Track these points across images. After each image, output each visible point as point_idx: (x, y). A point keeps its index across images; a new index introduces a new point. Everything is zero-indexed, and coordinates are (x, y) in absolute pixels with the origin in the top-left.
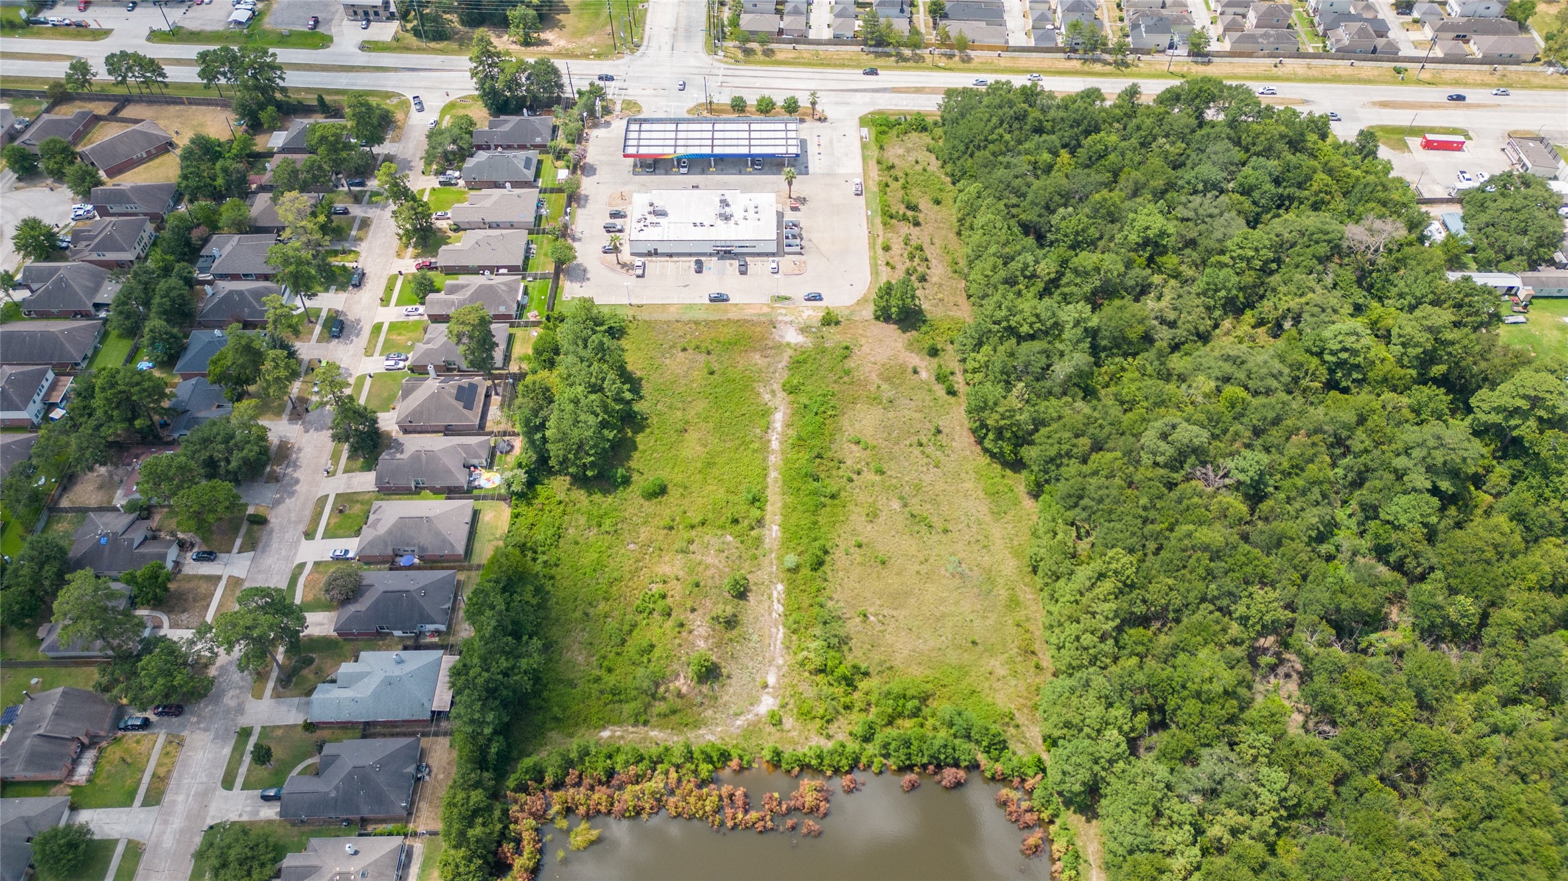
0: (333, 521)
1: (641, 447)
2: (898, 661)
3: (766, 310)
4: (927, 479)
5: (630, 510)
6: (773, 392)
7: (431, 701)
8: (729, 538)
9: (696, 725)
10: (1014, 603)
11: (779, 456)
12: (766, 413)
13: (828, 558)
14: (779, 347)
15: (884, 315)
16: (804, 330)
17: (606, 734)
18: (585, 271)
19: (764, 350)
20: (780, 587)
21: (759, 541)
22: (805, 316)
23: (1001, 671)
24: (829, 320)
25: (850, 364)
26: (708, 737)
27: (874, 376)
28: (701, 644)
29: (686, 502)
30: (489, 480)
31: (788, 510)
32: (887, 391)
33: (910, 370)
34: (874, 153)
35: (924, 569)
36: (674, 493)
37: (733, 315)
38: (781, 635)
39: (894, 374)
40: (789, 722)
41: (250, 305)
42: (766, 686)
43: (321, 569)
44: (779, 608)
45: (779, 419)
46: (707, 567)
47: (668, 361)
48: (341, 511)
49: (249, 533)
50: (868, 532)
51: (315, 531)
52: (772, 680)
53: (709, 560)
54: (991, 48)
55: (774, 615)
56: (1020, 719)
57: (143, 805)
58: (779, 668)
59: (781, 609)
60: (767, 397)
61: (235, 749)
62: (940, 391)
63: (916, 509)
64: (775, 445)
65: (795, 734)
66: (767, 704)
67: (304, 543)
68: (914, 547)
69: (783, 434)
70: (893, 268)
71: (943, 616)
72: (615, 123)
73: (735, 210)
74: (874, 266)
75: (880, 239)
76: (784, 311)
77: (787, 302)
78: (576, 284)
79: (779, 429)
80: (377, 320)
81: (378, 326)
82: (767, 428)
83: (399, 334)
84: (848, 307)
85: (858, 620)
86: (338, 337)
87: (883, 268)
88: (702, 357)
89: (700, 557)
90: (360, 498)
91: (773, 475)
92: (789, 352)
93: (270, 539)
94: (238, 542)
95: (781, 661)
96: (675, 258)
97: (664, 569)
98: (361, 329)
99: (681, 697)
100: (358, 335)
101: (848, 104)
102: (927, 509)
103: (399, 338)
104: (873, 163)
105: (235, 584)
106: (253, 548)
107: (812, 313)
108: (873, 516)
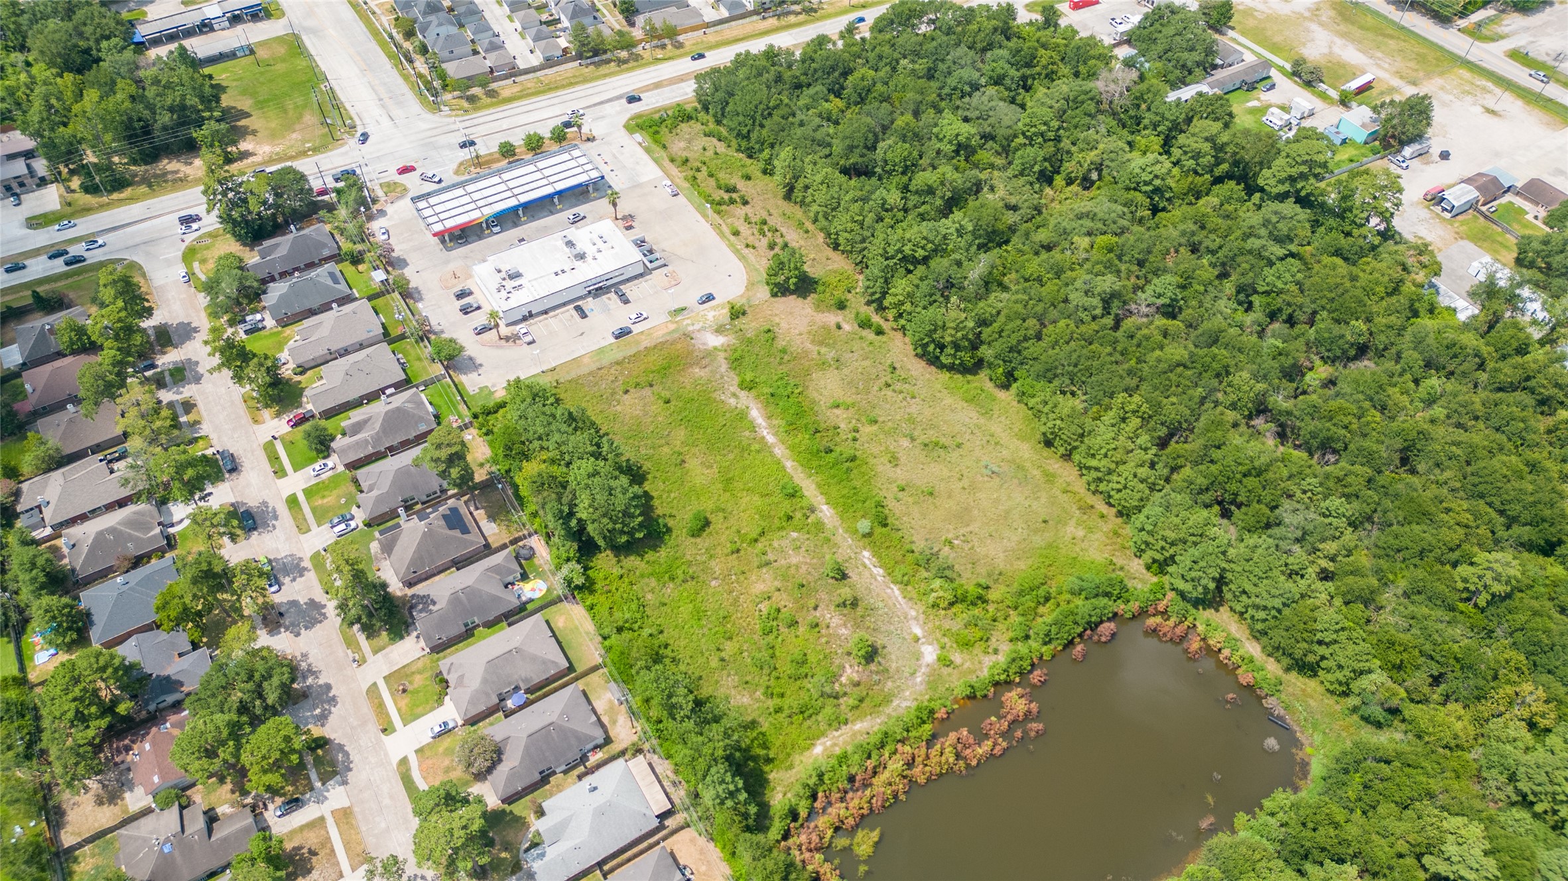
0: (403, 704)
1: (654, 494)
2: (1000, 564)
3: (672, 327)
4: (913, 410)
5: (689, 553)
6: (734, 395)
7: (648, 807)
8: (795, 535)
9: (887, 700)
10: (1050, 478)
11: (781, 446)
12: (742, 415)
13: (886, 511)
14: (710, 354)
15: (781, 290)
16: (720, 330)
17: (818, 749)
18: (473, 359)
19: (697, 363)
20: (866, 554)
21: (820, 526)
22: (710, 318)
23: (1080, 533)
24: (737, 313)
25: (781, 343)
26: (904, 704)
27: (809, 346)
28: (843, 631)
29: (732, 521)
30: (534, 589)
31: (824, 488)
32: (830, 354)
33: (833, 328)
34: (661, 153)
35: (965, 482)
36: (717, 520)
37: (646, 343)
38: (897, 592)
39: (823, 337)
40: (957, 658)
41: (131, 538)
42: (917, 640)
43: (428, 753)
44: (879, 571)
45: (756, 414)
46: (797, 567)
47: (619, 408)
48: (404, 691)
49: (318, 762)
50: (901, 475)
51: (390, 722)
52: (918, 631)
53: (794, 560)
54: (694, 29)
55: (879, 578)
56: (1119, 562)
58: (916, 619)
59: (881, 571)
60: (733, 401)
62: (869, 335)
63: (923, 439)
64: (770, 439)
65: (967, 664)
66: (930, 654)
67: (386, 739)
68: (945, 470)
69: (771, 426)
70: (754, 248)
71: (1008, 512)
72: (390, 209)
73: (580, 247)
74: (737, 252)
75: (724, 227)
76: (689, 321)
77: (685, 312)
78: (474, 375)
79: (764, 424)
80: (286, 494)
81: (292, 501)
82: (753, 428)
83: (323, 497)
84: (742, 296)
85: (947, 549)
86: (255, 529)
87: (746, 251)
88: (647, 392)
89: (783, 562)
90: (414, 668)
91: (789, 464)
92: (722, 355)
93: (347, 754)
94: (313, 775)
95: (913, 613)
96: (551, 314)
97: (759, 588)
98: (274, 510)
99: (858, 684)
100: (276, 518)
101: (603, 117)
102: (932, 435)
103: (325, 501)
104: (667, 163)
105: (344, 816)
106: (335, 773)
107: (716, 313)
108: (894, 460)
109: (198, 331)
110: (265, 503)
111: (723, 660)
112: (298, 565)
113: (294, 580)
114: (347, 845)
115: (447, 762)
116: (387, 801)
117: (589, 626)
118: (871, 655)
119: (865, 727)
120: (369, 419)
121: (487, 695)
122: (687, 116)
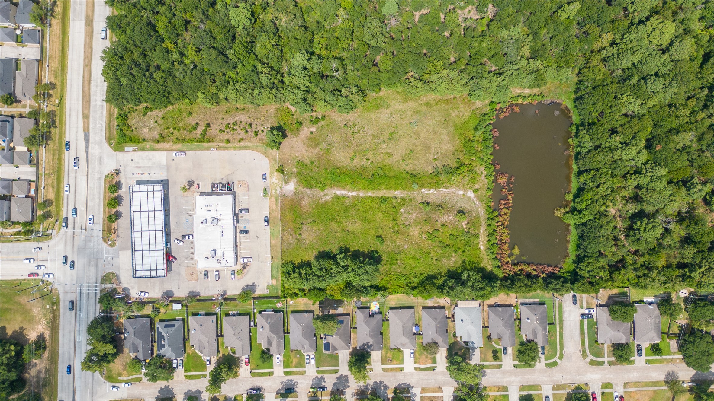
0: (395, 362)
1: (357, 248)
2: (451, 148)
3: (273, 199)
4: (371, 132)
5: (389, 249)
6: (325, 195)
7: (475, 307)
8: (402, 210)
9: (479, 218)
10: (428, 104)
11: (361, 191)
12: (337, 197)
13: (410, 172)
14: (297, 193)
15: (277, 144)
16: (286, 182)
17: (482, 247)
18: (247, 286)
19: (300, 200)
20: (423, 190)
21: (403, 199)
22: (276, 181)
23: (456, 112)
24: (281, 170)
25: (307, 162)
26: (482, 213)
27: (315, 151)
28: (451, 218)
29: (384, 228)
30: (375, 307)
31: (388, 188)
32: (324, 146)
33: (311, 136)
34: (148, 144)
35: (414, 137)
36: (380, 232)
37: (278, 214)
38: (443, 190)
39: (313, 142)
40: (477, 186)
42: (464, 194)
43: (417, 361)
44: (432, 191)
45: (339, 192)
46: (417, 217)
47: (307, 242)
48: (391, 361)
49: (401, 393)
50: (397, 157)
51: (400, 368)
52: (461, 193)
53: (414, 217)
54: (40, 69)
55: (435, 192)
56: (474, 108)
57: (507, 391)
58: (456, 190)
59: (433, 190)
60: (328, 197)
61: (488, 368)
62: (322, 123)
63: (386, 138)
64: (354, 194)
65: (481, 185)
66: (471, 194)
67: (404, 371)
68: (404, 140)
69: (349, 190)
70: (242, 139)
71: (434, 131)
72: (124, 285)
73: (209, 216)
74: (241, 148)
75: (221, 144)
76: (273, 192)
77: (267, 190)
78: (258, 289)
79: (346, 192)
80: (282, 374)
81: (286, 373)
82: (345, 197)
83: (292, 362)
84: (270, 162)
85: (436, 162)
86: (294, 389)
87: (242, 144)
88: (305, 227)
89: (412, 221)
90: (384, 355)
91: (370, 194)
92: (301, 188)
93: (403, 384)
94: (406, 395)
95: (454, 190)
96: (238, 244)
97: (416, 233)
98: (289, 380)
99: (468, 223)
100: (292, 380)
101: (101, 158)
102: (386, 134)
103: (294, 362)
104: (157, 146)
105: (424, 390)
106: (408, 389)
107: (275, 179)
108: (390, 155)
109: (169, 386)
110: (282, 383)
111: (436, 260)
112: (319, 379)
113: (324, 382)
114: (434, 392)
115: (424, 357)
116: (426, 377)
117: (399, 296)
118: (461, 212)
119: (483, 230)
120: (268, 339)
121: (412, 338)
122: (124, 117)
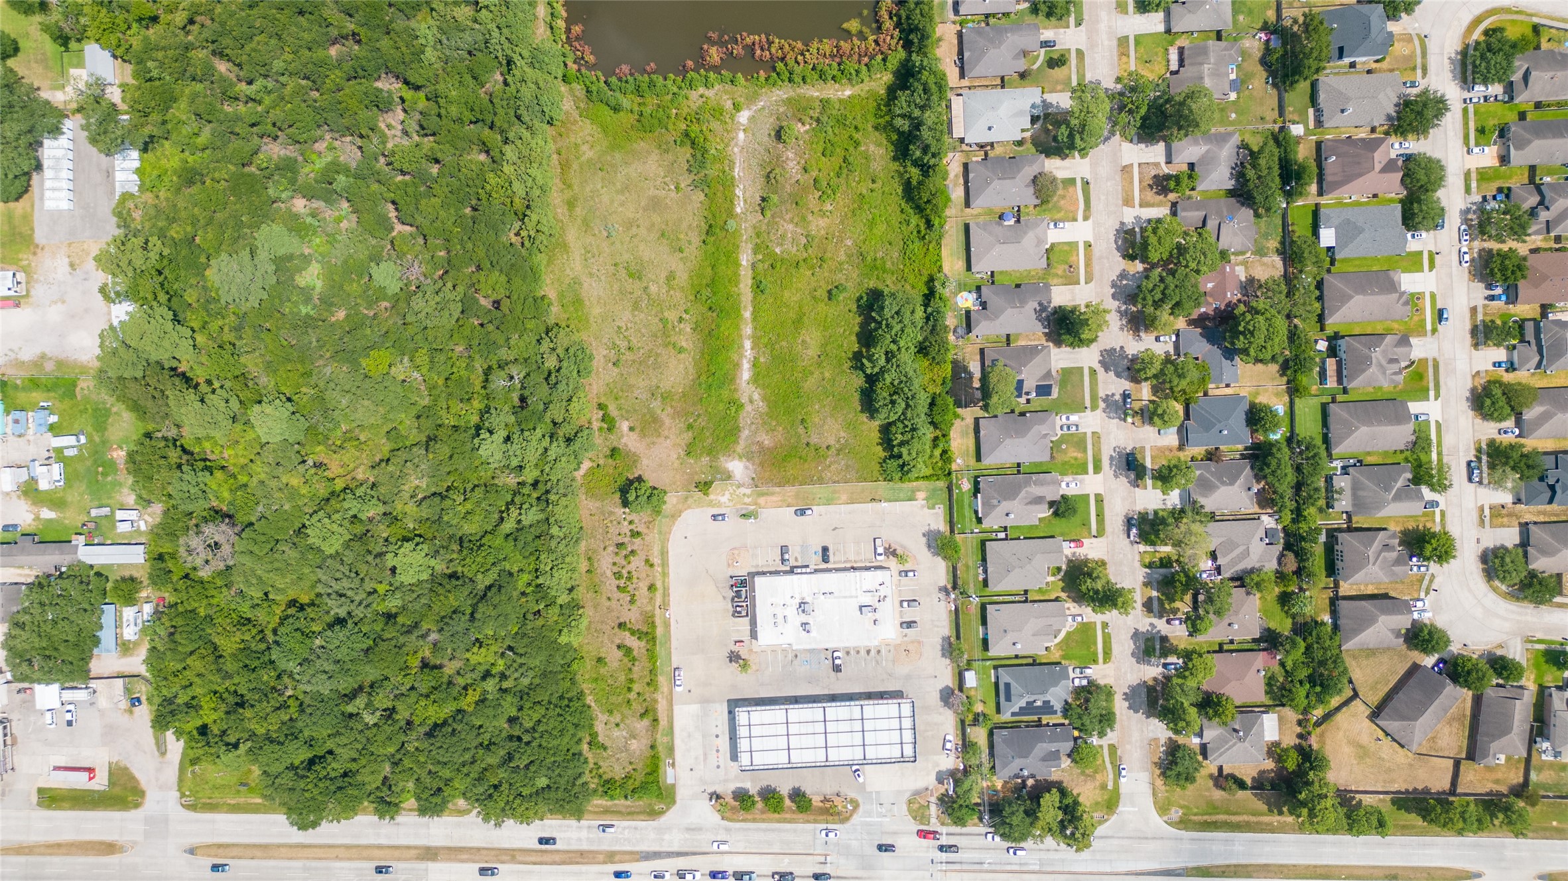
0: (1074, 258)
1: (854, 338)
2: (655, 156)
3: (762, 501)
4: (627, 315)
5: (855, 276)
6: (751, 401)
7: (964, 103)
8: (778, 250)
9: (789, 100)
10: (571, 204)
11: (743, 333)
12: (755, 379)
13: (704, 237)
14: (748, 456)
15: (655, 495)
16: (728, 476)
17: (848, 93)
18: (929, 547)
19: (763, 450)
20: (738, 210)
21: (756, 250)
22: (727, 495)
23: (585, 148)
24: (704, 486)
25: (688, 436)
26: (781, 93)
27: (667, 421)
28: (791, 155)
29: (814, 284)
30: (967, 300)
31: (735, 280)
32: (656, 405)
33: (637, 430)
34: (661, 739)
35: (634, 230)
36: (822, 293)
37: (790, 490)
38: (736, 170)
39: (648, 425)
40: (728, 105)
42: (745, 131)
43: (1070, 215)
44: (739, 192)
45: (746, 374)
46: (791, 221)
47: (842, 434)
48: (1071, 266)
49: (1132, 245)
50: (674, 263)
51: (1085, 249)
52: (741, 135)
53: (791, 227)
55: (741, 187)
56: (575, 114)
57: (1127, 37)
58: (736, 145)
59: (737, 192)
60: (756, 396)
61: (1084, 76)
62: (612, 409)
63: (638, 285)
64: (748, 344)
65: (725, 97)
66: (744, 117)
67: (1090, 239)
68: (641, 248)
69: (741, 356)
70: (647, 561)
71: (621, 192)
72: (931, 780)
73: (796, 619)
74: (665, 564)
75: (658, 601)
76: (747, 500)
77: (744, 512)
78: (934, 527)
79: (745, 361)
80: (1100, 476)
81: (1097, 469)
82: (755, 364)
83: (1076, 459)
84: (689, 507)
85: (683, 186)
86: (1128, 454)
87: (656, 561)
88: (814, 440)
89: (799, 230)
90: (1060, 280)
91: (747, 314)
92: (740, 448)
93: (1116, 242)
94: (1138, 236)
95: (736, 150)
96: (848, 565)
97: (823, 222)
98: (1111, 464)
99: (800, 120)
100: (1111, 458)
101: (688, 829)
102: (629, 285)
103: (1075, 454)
104: (663, 722)
105: (1128, 202)
106: (1126, 232)
107: (722, 497)
108: (671, 277)
109: (1125, 694)
110: (1116, 476)
111: (873, 181)
112: (1107, 406)
113: (1113, 395)
114: (1132, 182)
115: (1062, 202)
116: (1103, 198)
117: (945, 252)
118: (779, 135)
119: (814, 92)
120: (1030, 503)
121: (1026, 225)
122: (608, 786)
